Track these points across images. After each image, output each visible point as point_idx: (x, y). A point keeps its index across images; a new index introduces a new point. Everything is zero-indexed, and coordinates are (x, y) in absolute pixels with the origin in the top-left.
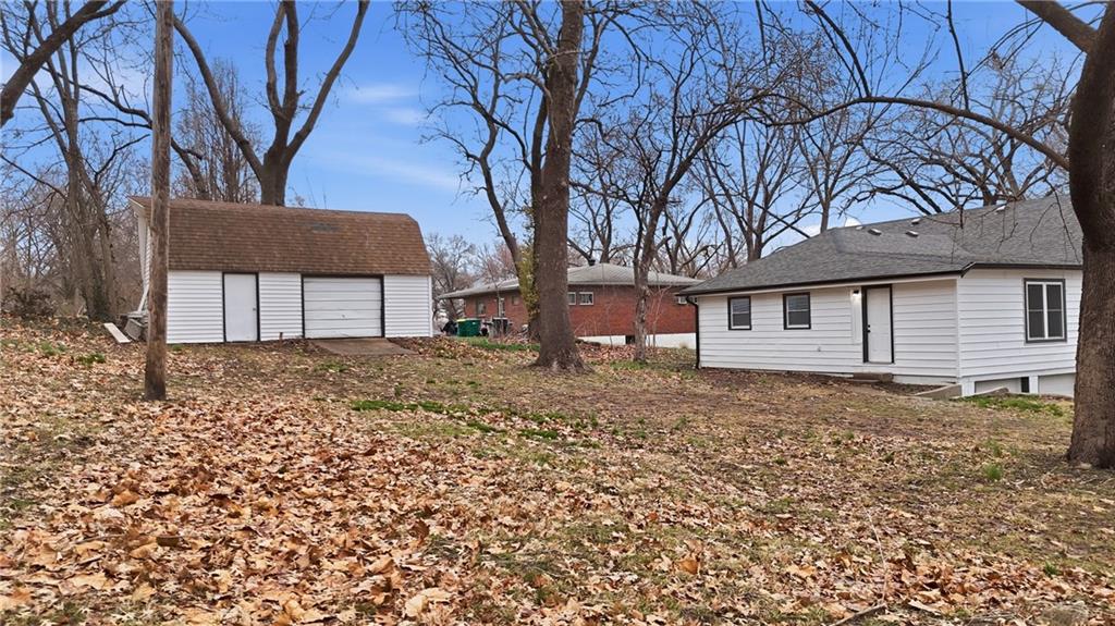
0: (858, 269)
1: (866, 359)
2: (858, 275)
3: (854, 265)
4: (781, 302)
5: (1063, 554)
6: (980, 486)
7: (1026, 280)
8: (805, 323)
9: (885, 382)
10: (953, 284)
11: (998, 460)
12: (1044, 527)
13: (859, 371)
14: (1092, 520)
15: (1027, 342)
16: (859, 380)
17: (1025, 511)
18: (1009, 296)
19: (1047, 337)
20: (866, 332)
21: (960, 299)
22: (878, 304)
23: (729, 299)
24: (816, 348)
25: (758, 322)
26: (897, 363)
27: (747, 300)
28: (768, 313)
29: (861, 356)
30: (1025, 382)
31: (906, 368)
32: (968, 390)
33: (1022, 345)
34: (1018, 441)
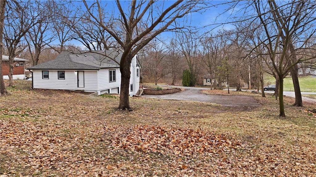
0: (76, 66)
1: (78, 87)
2: (76, 68)
3: (75, 65)
4: (57, 73)
5: (120, 124)
6: (108, 115)
7: (109, 70)
8: (63, 78)
9: (82, 92)
10: (97, 72)
11: (109, 110)
12: (117, 120)
13: (76, 89)
14: (123, 118)
15: (110, 82)
16: (77, 91)
17: (115, 118)
18: (106, 74)
19: (113, 81)
20: (78, 81)
21: (98, 75)
22: (81, 75)
23: (42, 71)
24: (66, 84)
25: (51, 77)
26: (85, 87)
27: (48, 72)
28: (54, 75)
29: (77, 86)
30: (109, 90)
31: (87, 89)
32: (99, 94)
33: (108, 83)
34: (110, 105)
